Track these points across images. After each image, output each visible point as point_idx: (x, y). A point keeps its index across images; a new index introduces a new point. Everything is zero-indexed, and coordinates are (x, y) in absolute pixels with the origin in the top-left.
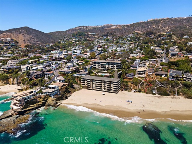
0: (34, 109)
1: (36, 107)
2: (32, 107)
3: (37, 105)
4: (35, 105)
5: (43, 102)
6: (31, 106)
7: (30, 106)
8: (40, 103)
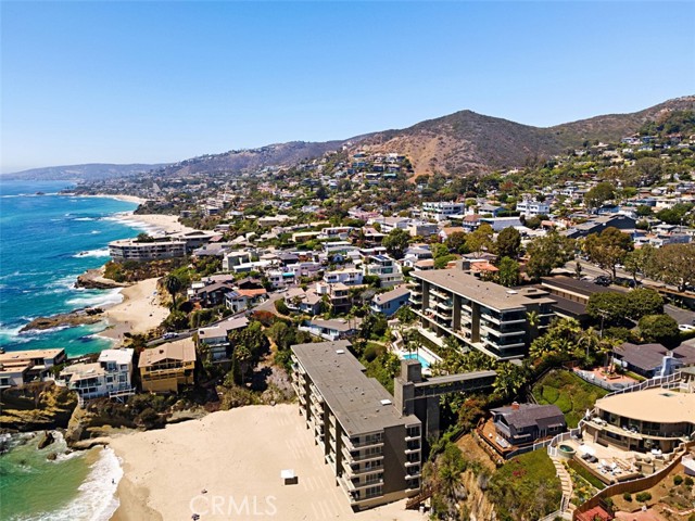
0: (20, 427)
1: (30, 423)
2: (15, 416)
3: (35, 417)
4: (26, 415)
5: (55, 412)
6: (15, 412)
7: (10, 411)
8: (46, 413)
